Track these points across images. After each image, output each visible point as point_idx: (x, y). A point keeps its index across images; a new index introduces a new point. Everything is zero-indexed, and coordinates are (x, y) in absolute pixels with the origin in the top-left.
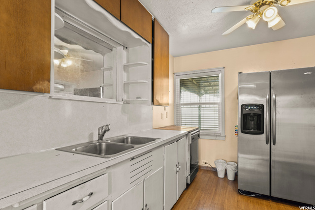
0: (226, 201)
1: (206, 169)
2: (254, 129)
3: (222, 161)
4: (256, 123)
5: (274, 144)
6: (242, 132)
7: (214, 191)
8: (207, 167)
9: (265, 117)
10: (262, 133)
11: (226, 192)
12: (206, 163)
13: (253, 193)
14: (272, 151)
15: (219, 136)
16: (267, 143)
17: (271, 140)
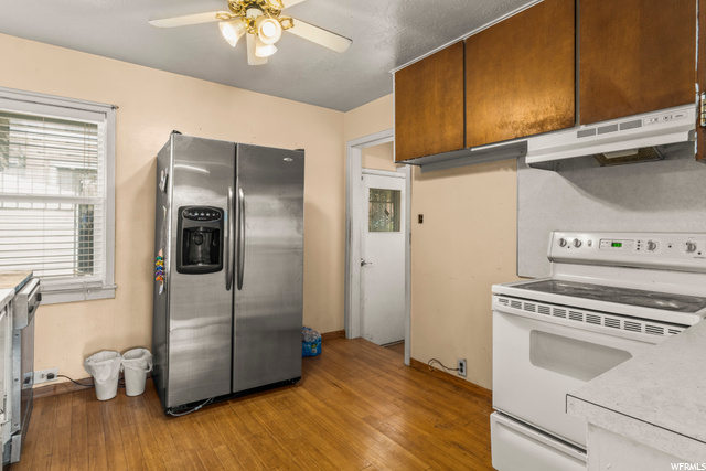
0: (147, 452)
1: (52, 393)
2: (203, 262)
3: (107, 354)
4: (208, 249)
5: (240, 288)
6: (180, 271)
7: (102, 443)
8: (56, 387)
9: (226, 235)
10: (220, 269)
11: (137, 429)
12: (51, 377)
13: (196, 404)
14: (236, 302)
15: (100, 289)
16: (228, 289)
17: (235, 281)
